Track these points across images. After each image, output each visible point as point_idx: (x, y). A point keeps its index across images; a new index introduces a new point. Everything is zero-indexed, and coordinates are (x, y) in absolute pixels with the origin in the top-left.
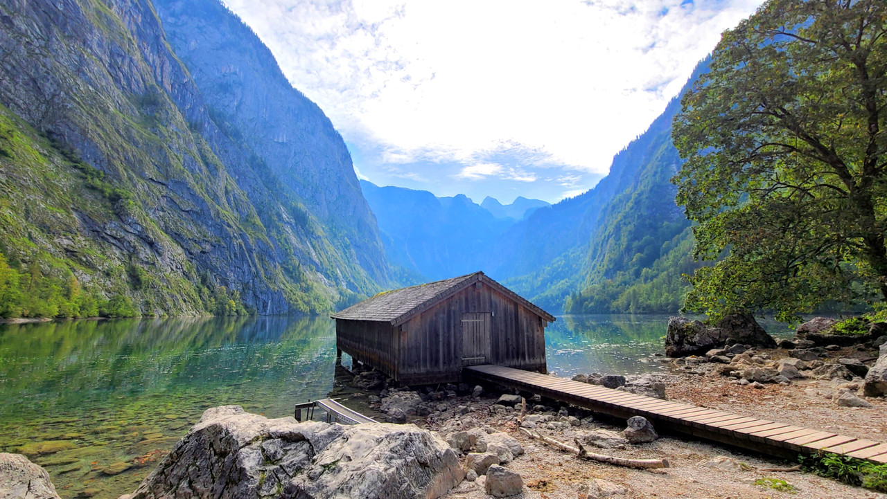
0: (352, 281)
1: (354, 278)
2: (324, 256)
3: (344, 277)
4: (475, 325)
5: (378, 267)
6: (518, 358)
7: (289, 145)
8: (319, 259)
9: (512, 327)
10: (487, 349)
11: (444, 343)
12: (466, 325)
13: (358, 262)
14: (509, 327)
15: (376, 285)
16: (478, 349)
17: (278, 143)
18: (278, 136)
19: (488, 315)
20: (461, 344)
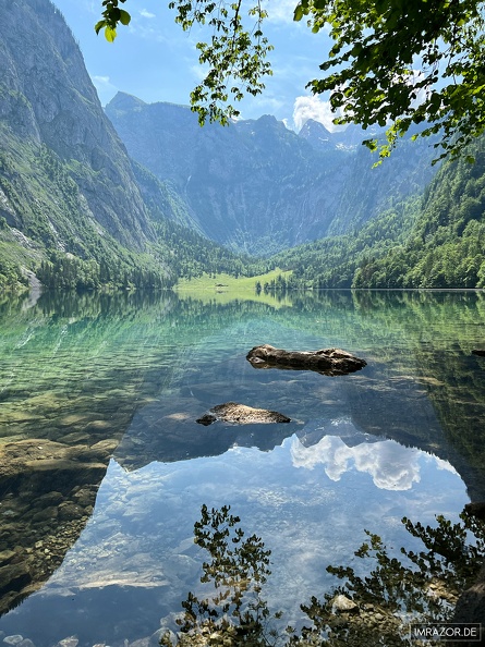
0: (77, 240)
1: (81, 237)
2: (26, 205)
3: (64, 236)
5: (126, 223)
8: (15, 208)
13: (90, 213)
15: (120, 247)
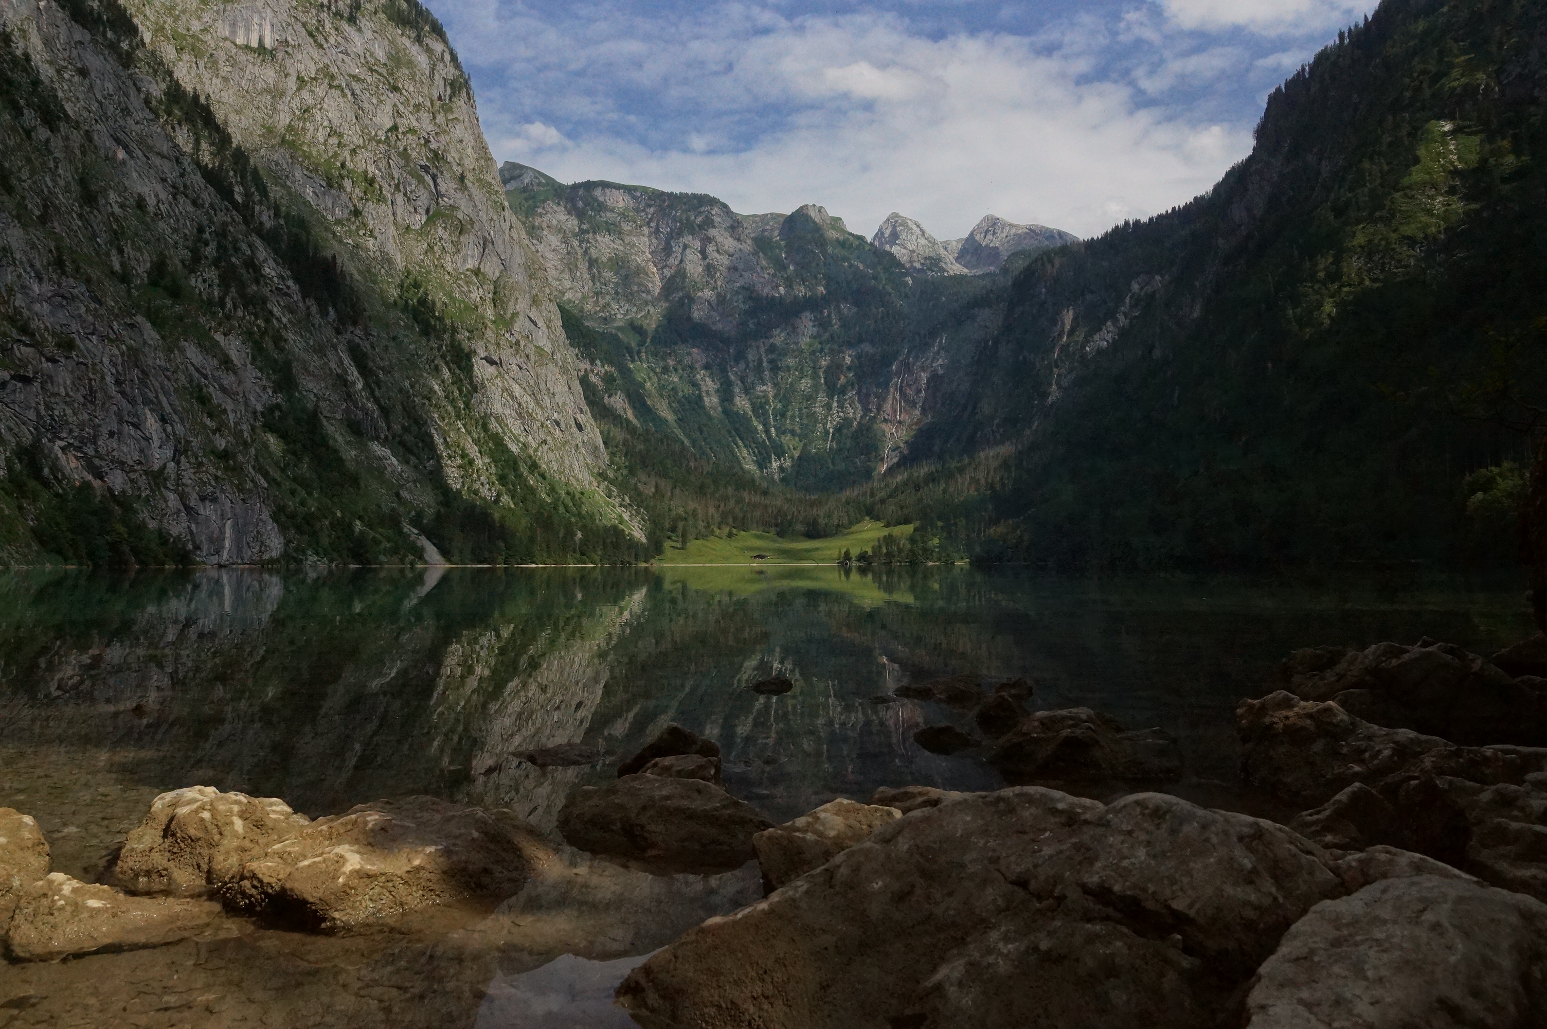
7: (280, 55)
17: (247, 48)
18: (248, 30)
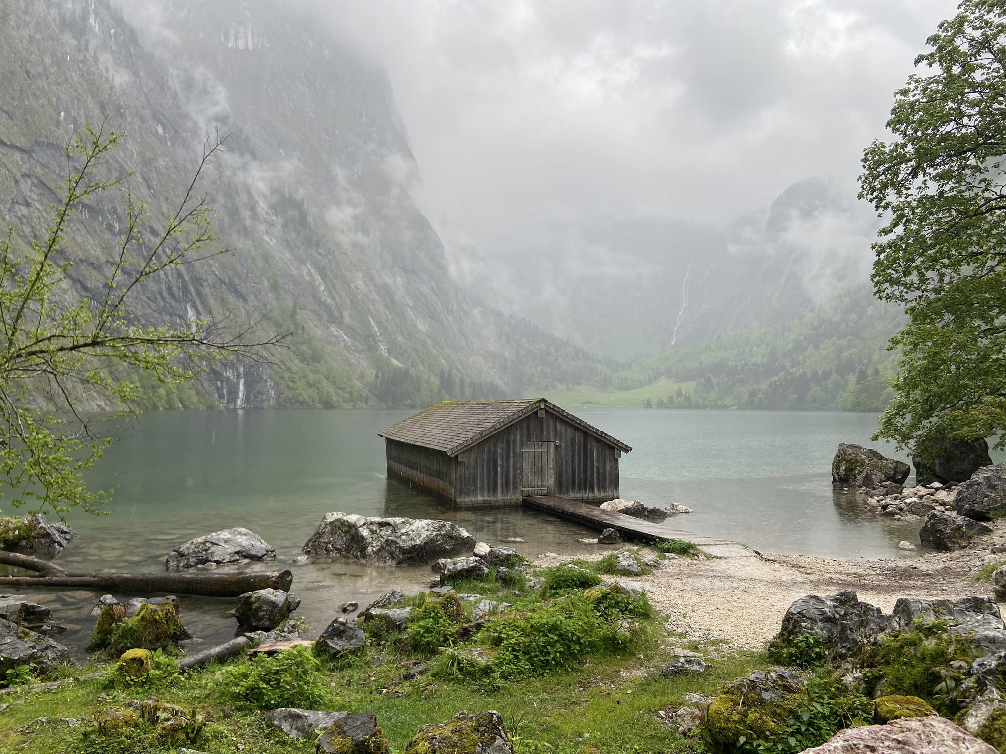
4: (536, 454)
6: (585, 490)
7: (259, 54)
9: (579, 456)
10: (550, 481)
11: (502, 473)
12: (527, 455)
14: (576, 457)
16: (540, 480)
19: (552, 444)
20: (521, 474)
